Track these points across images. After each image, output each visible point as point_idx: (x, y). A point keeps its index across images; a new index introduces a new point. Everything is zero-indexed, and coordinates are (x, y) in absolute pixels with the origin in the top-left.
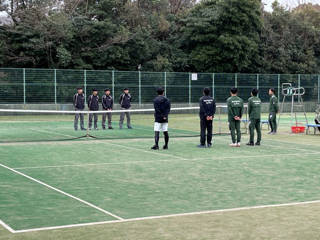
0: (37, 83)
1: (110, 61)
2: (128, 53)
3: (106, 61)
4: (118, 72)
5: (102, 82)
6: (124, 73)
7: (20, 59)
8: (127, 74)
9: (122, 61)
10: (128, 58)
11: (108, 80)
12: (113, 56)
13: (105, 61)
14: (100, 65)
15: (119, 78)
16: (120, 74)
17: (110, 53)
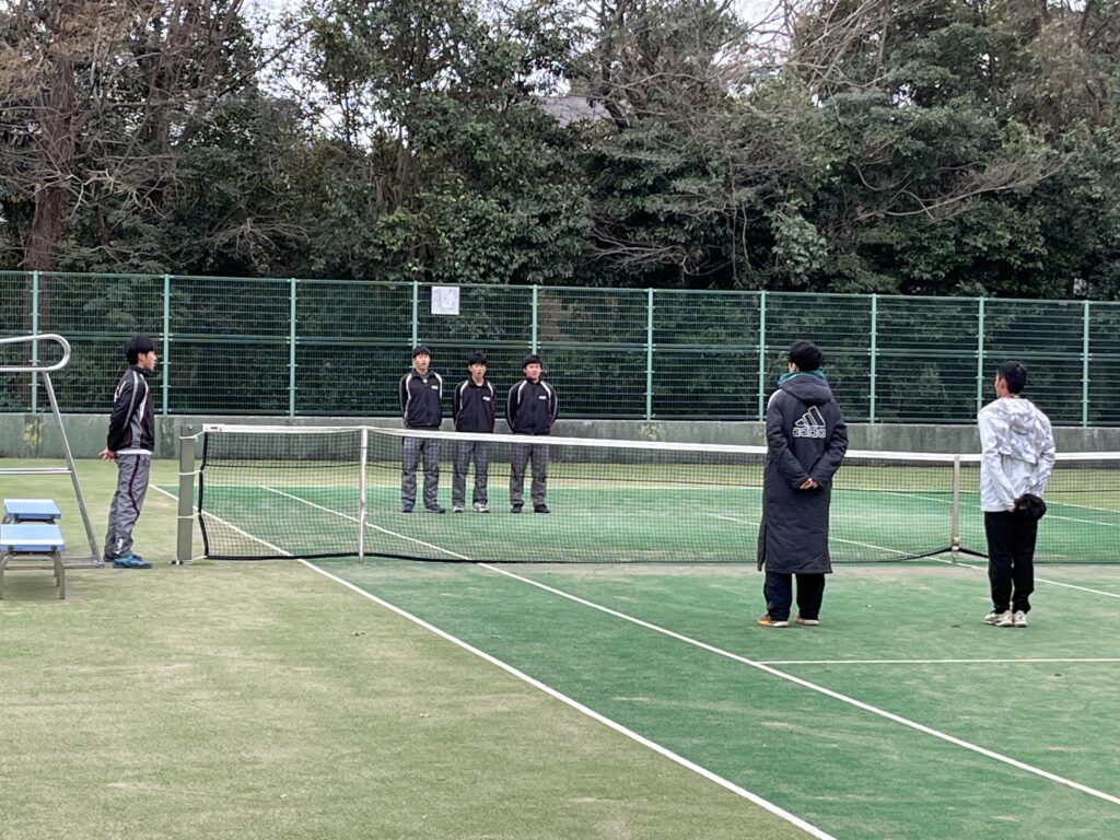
0: (691, 342)
1: (968, 260)
2: (1037, 230)
3: (953, 262)
4: (997, 304)
5: (934, 340)
6: (1018, 304)
7: (635, 255)
8: (1031, 312)
9: (1015, 260)
10: (1038, 247)
11: (957, 333)
12: (980, 240)
13: (949, 260)
14: (928, 276)
15: (1000, 327)
16: (1006, 312)
17: (966, 229)
